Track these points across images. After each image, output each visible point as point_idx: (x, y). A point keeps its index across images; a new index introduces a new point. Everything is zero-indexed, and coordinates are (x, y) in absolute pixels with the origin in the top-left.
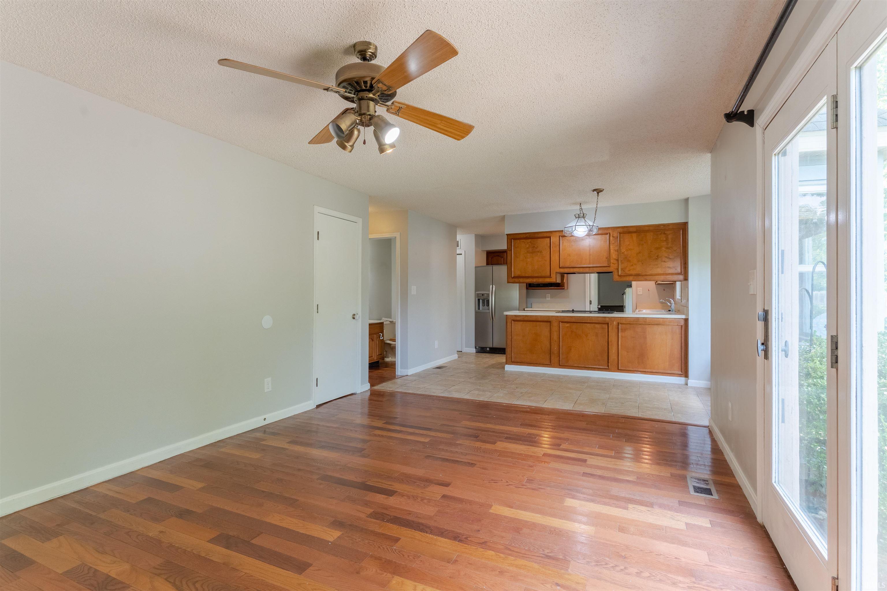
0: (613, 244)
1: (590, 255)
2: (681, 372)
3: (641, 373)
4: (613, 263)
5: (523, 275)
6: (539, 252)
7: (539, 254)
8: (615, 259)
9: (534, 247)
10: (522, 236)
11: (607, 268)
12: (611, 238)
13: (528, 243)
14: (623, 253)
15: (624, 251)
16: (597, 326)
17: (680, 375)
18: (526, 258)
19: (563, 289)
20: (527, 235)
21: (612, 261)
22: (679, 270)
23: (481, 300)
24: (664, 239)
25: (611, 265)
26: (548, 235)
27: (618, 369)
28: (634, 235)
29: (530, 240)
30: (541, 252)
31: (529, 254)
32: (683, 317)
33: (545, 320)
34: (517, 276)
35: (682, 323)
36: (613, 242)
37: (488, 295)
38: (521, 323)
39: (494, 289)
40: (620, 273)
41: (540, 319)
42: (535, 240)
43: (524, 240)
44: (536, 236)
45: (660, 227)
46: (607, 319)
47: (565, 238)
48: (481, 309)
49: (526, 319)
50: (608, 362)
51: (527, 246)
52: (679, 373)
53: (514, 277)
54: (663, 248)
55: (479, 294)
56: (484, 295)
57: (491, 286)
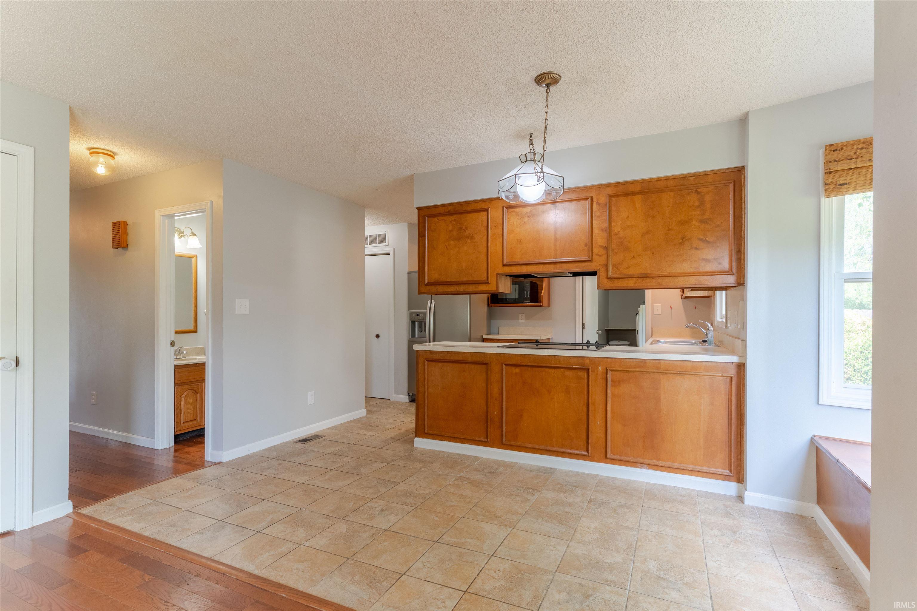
0: (599, 217)
1: (556, 240)
2: (729, 472)
3: (650, 468)
4: (598, 255)
5: (444, 279)
6: (468, 237)
7: (469, 240)
8: (601, 246)
9: (461, 228)
10: (441, 210)
11: (586, 264)
12: (595, 206)
13: (451, 222)
14: (616, 234)
15: (619, 230)
16: (568, 373)
17: (727, 478)
18: (447, 249)
19: (541, 306)
20: (450, 208)
21: (596, 250)
22: (725, 265)
23: (416, 323)
24: (697, 203)
25: (595, 257)
26: (483, 206)
27: (606, 458)
28: (638, 199)
29: (453, 218)
30: (472, 237)
31: (452, 242)
32: (735, 359)
33: (479, 360)
34: (434, 282)
35: (732, 372)
36: (598, 214)
37: (425, 314)
38: (440, 364)
39: (433, 306)
40: (610, 274)
41: (470, 359)
42: (464, 215)
43: (444, 218)
44: (465, 208)
45: (689, 179)
46: (587, 361)
47: (512, 210)
48: (417, 336)
50: (588, 443)
51: (450, 228)
52: (727, 472)
53: (428, 283)
54: (695, 223)
55: (413, 313)
56: (420, 315)
57: (429, 301)
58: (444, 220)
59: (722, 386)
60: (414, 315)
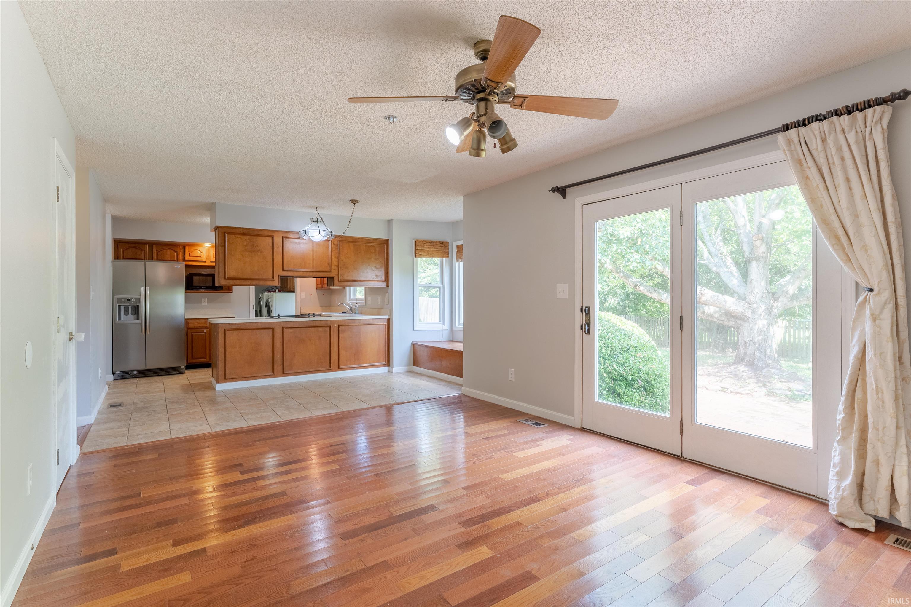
0: (334, 250)
1: (313, 259)
3: (357, 369)
4: (333, 269)
5: (240, 276)
6: (259, 251)
7: (260, 253)
8: (336, 265)
9: (253, 245)
10: (238, 231)
11: (328, 273)
12: (332, 245)
13: (246, 240)
14: (342, 260)
15: (343, 258)
16: (320, 329)
17: (384, 365)
18: (243, 257)
20: (244, 231)
21: (333, 267)
22: (383, 278)
23: (122, 308)
24: (374, 251)
25: (333, 271)
26: (270, 234)
27: (339, 368)
28: (351, 245)
29: (248, 237)
30: (262, 252)
31: (247, 253)
32: (387, 317)
33: (267, 326)
34: (232, 278)
35: (386, 322)
36: (334, 249)
37: (139, 300)
38: (237, 332)
39: (148, 292)
40: (340, 279)
41: (260, 327)
42: (255, 237)
43: (241, 236)
44: (256, 233)
45: (370, 240)
46: (329, 322)
47: (288, 239)
48: (122, 319)
49: (243, 327)
50: (330, 363)
51: (245, 244)
52: (384, 363)
53: (228, 278)
54: (373, 259)
55: (122, 298)
56: (131, 300)
57: (142, 288)
58: (240, 237)
59: (383, 328)
60: (123, 300)
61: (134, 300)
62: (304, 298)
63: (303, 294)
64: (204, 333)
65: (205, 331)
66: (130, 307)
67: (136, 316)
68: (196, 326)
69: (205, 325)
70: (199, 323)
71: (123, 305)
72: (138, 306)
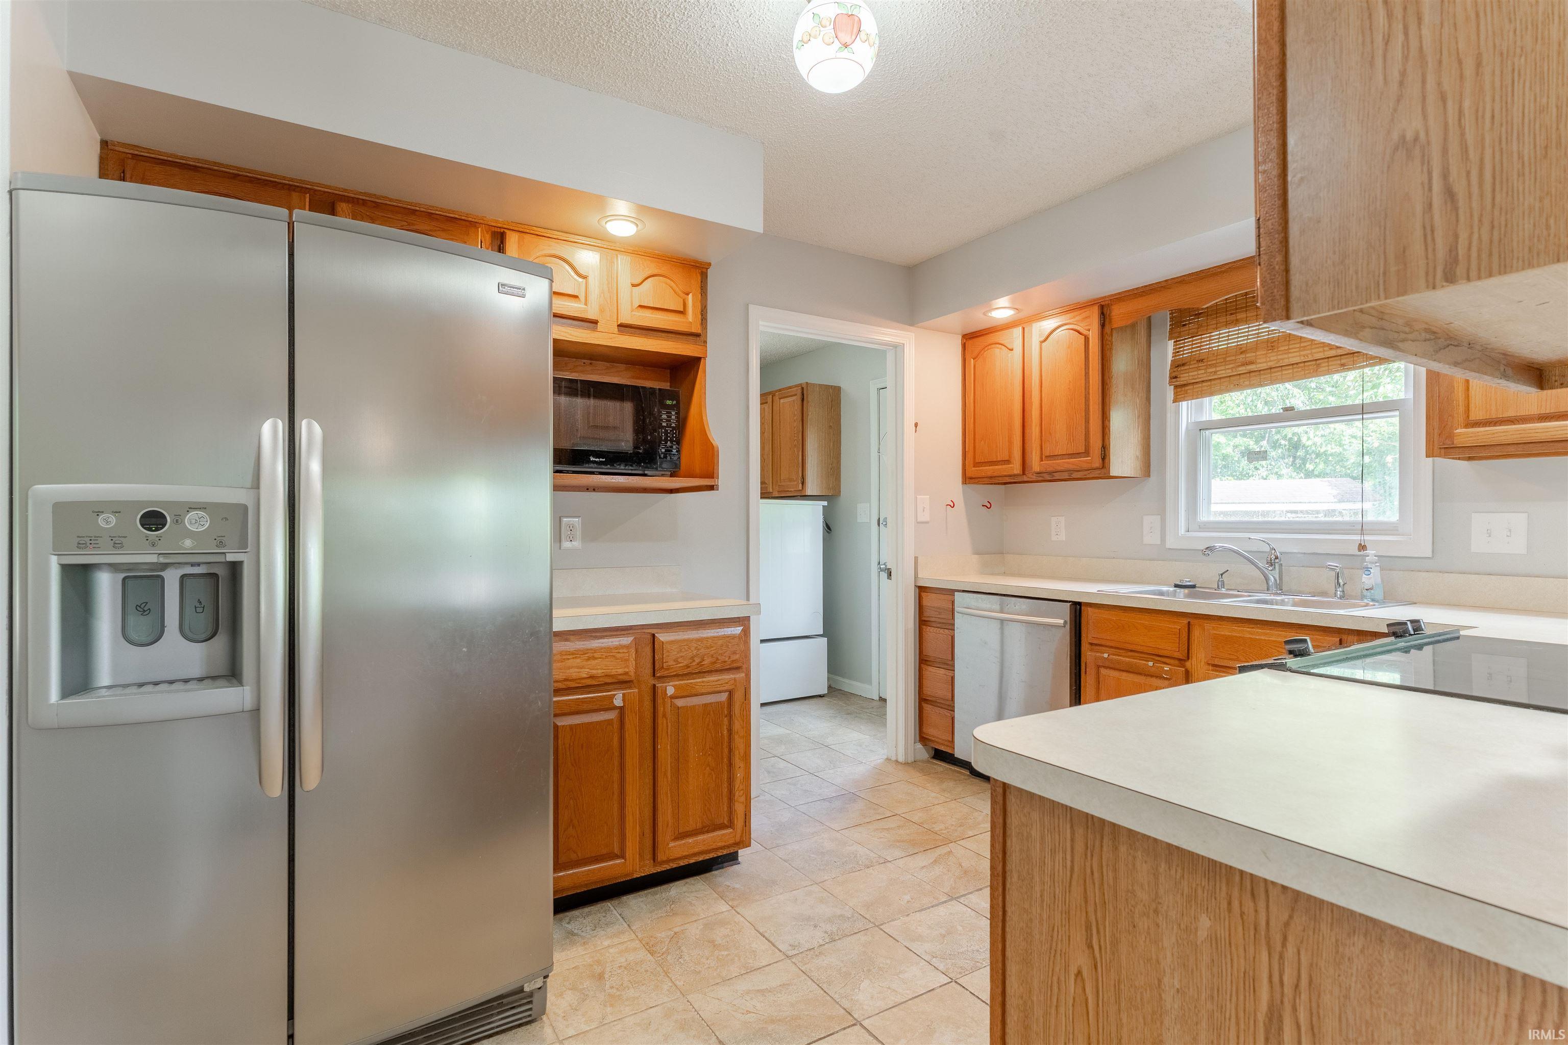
23: (101, 584)
39: (314, 459)
48: (100, 682)
55: (97, 508)
56: (178, 521)
57: (267, 428)
60: (106, 522)
61: (196, 522)
62: (924, 517)
63: (924, 499)
64: (611, 715)
65: (618, 702)
66: (172, 579)
67: (220, 643)
68: (573, 673)
69: (617, 669)
70: (590, 654)
71: (114, 568)
72: (235, 568)
